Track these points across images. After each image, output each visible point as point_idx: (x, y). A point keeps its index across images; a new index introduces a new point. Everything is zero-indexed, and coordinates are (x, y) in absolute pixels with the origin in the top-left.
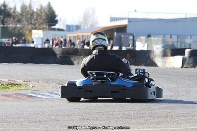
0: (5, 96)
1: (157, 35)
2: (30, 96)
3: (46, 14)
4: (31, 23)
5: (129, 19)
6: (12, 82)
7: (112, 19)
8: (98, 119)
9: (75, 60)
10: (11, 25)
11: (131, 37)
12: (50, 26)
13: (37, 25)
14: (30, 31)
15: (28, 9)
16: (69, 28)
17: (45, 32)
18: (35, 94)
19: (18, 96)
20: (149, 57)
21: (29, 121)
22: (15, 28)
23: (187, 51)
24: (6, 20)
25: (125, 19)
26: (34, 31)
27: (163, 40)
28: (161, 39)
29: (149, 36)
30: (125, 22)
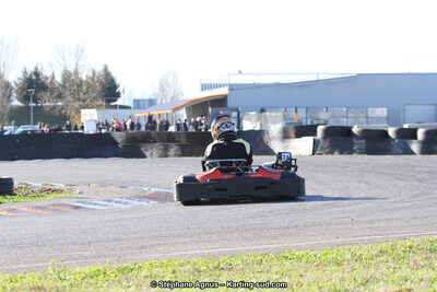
0: (38, 208)
1: (274, 108)
2: (77, 207)
3: (102, 83)
4: (78, 99)
5: (230, 85)
6: (49, 187)
7: (205, 87)
8: (180, 235)
9: (146, 150)
10: (48, 104)
11: (234, 114)
12: (108, 101)
13: (88, 101)
14: (78, 112)
15: (73, 78)
16: (138, 104)
17: (101, 111)
18: (84, 202)
19: (57, 208)
20: (262, 140)
21: (73, 243)
22: (54, 108)
23: (320, 129)
24: (39, 96)
25: (224, 85)
26: (83, 111)
27: (285, 116)
28: (280, 114)
29: (262, 111)
30: (224, 91)
